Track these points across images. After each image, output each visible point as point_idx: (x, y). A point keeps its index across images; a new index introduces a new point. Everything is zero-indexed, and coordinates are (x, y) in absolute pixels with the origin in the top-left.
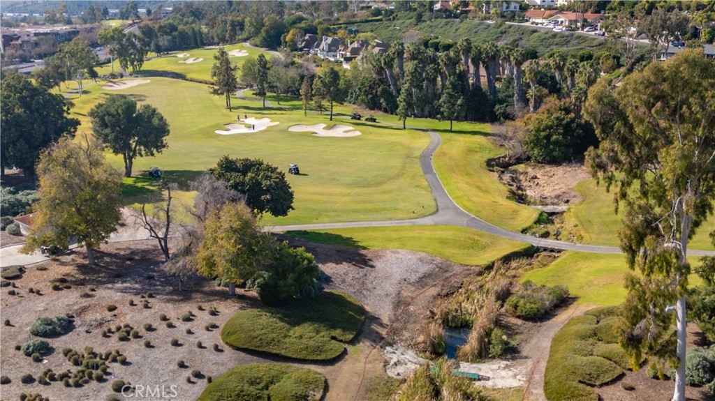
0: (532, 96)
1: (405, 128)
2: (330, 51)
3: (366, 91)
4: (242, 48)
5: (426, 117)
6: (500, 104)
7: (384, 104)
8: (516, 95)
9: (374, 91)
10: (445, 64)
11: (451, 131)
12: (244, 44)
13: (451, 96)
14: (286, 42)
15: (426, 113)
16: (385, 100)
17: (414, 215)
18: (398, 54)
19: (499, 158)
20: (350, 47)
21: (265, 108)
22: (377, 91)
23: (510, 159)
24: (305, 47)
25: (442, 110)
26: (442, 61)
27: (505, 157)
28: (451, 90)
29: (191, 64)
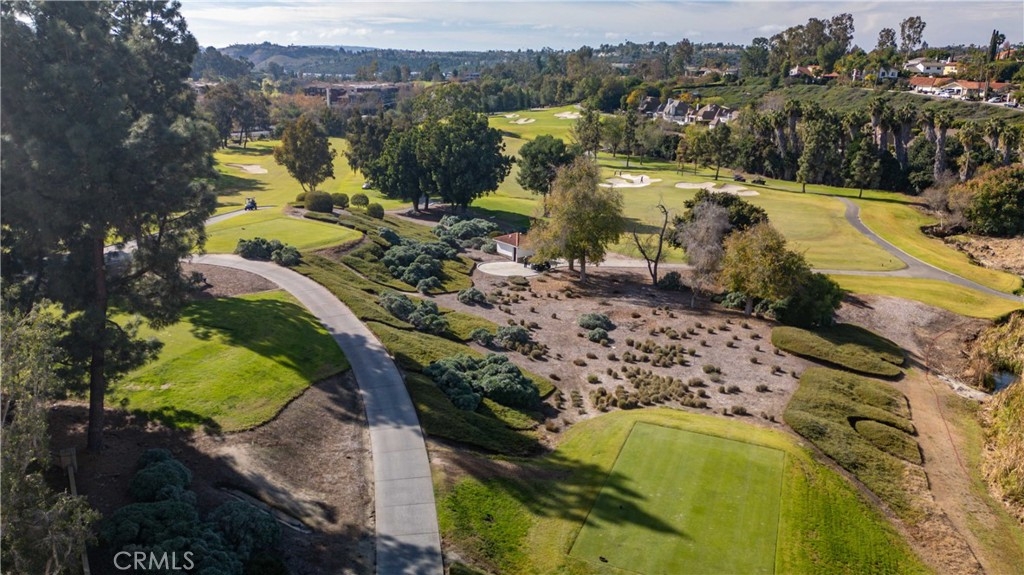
0: (964, 163)
1: (804, 192)
2: (676, 114)
3: (747, 153)
4: (573, 111)
5: (819, 183)
6: (917, 172)
7: (769, 168)
8: (937, 163)
9: (758, 153)
10: (851, 125)
11: (860, 198)
12: (575, 106)
13: (864, 158)
14: (626, 105)
15: (820, 178)
16: (771, 162)
17: (883, 268)
18: (792, 113)
19: (932, 227)
20: (701, 112)
21: (628, 168)
22: (761, 153)
23: (944, 228)
24: (647, 109)
25: (852, 173)
26: (848, 121)
27: (939, 225)
28: (865, 152)
29: (522, 125)
